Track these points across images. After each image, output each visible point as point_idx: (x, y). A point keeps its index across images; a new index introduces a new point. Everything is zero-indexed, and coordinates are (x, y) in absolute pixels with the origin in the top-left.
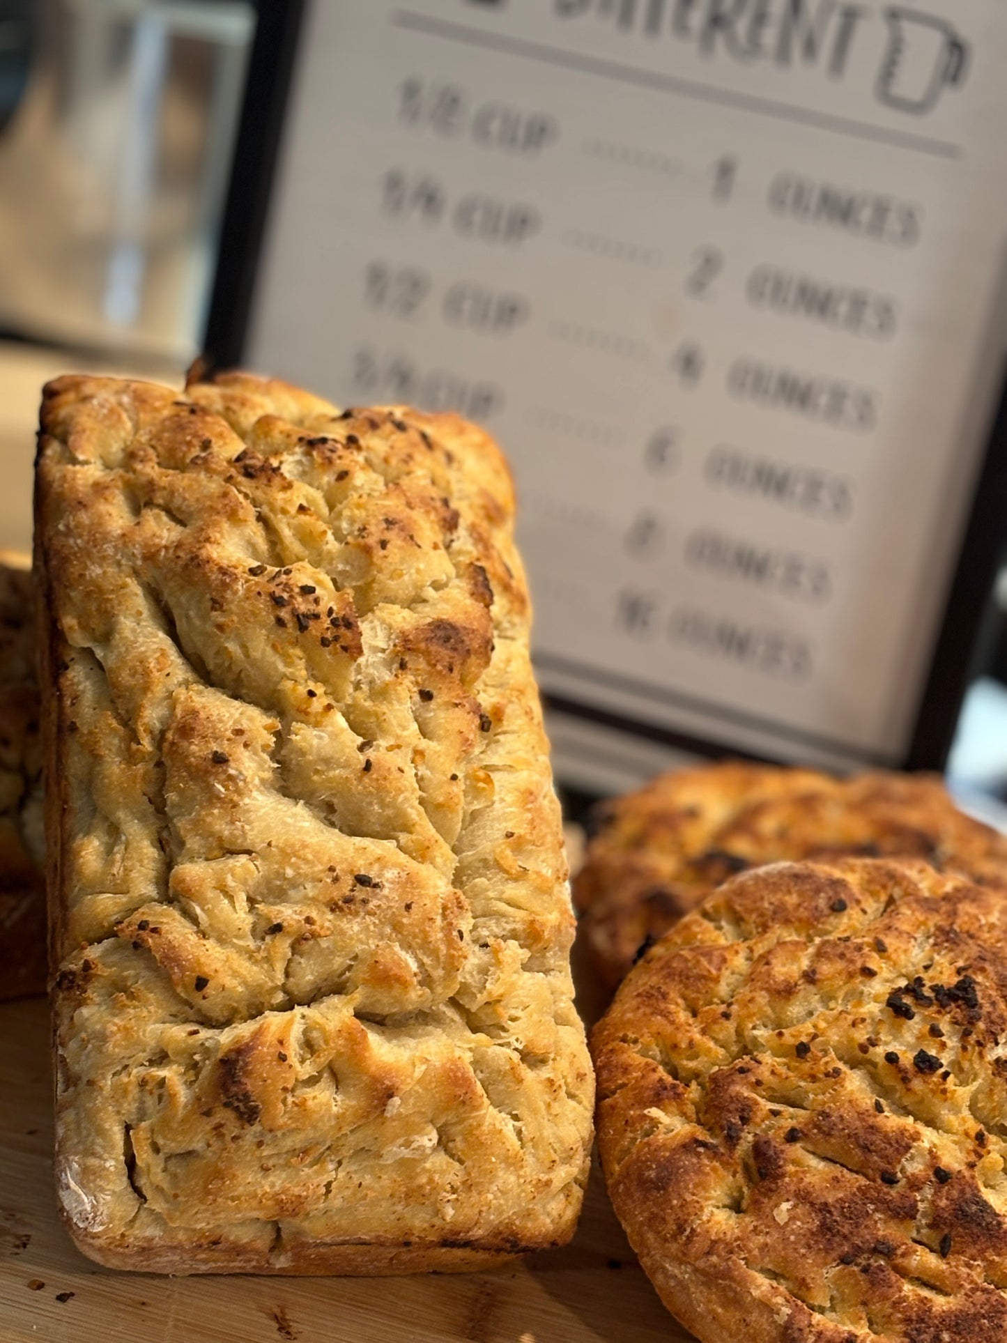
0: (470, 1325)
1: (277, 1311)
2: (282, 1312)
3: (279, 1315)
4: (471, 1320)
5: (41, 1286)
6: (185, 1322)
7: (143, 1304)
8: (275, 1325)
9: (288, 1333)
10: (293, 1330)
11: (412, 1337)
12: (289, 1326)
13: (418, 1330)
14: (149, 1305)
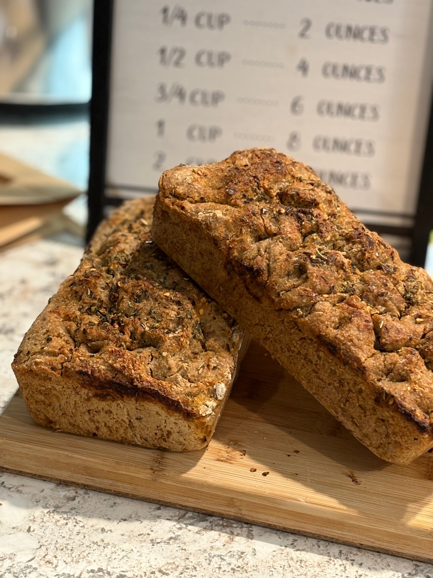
0: (428, 474)
1: (350, 473)
2: (352, 474)
3: (351, 475)
4: (428, 472)
5: (255, 470)
6: (315, 481)
7: (297, 474)
8: (350, 479)
9: (356, 482)
10: (358, 481)
11: (406, 480)
12: (356, 479)
13: (407, 477)
14: (299, 475)
